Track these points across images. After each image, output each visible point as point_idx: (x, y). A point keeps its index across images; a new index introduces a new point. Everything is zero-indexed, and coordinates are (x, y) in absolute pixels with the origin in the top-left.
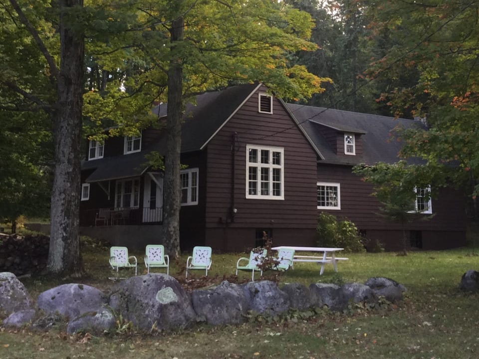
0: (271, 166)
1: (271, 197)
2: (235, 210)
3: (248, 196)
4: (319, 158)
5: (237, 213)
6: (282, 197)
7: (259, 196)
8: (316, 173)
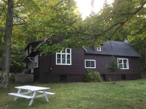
0: (66, 54)
1: (66, 64)
2: (51, 69)
3: (57, 64)
4: (85, 51)
5: (52, 69)
6: (71, 64)
7: (61, 64)
8: (84, 56)
